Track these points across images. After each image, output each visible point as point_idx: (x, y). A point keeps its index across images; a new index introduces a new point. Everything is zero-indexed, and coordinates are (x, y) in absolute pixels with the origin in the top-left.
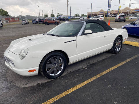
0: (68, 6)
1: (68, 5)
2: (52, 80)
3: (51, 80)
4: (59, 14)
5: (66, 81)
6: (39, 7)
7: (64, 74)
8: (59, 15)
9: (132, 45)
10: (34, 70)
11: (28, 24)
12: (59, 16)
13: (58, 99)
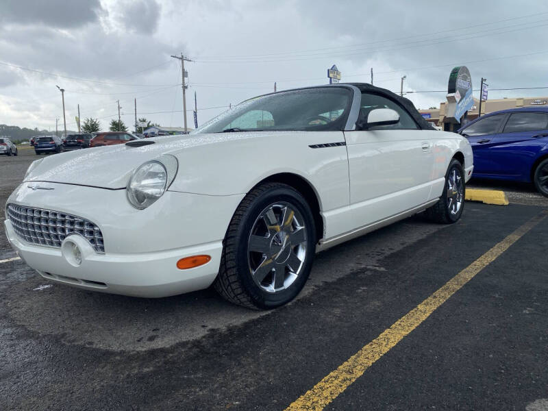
0: (186, 90)
1: (185, 88)
2: (269, 312)
3: (264, 314)
4: (144, 121)
5: (337, 311)
6: (62, 90)
7: (306, 291)
8: (145, 125)
9: (481, 202)
10: (205, 259)
11: (15, 155)
12: (145, 129)
13: (359, 373)
